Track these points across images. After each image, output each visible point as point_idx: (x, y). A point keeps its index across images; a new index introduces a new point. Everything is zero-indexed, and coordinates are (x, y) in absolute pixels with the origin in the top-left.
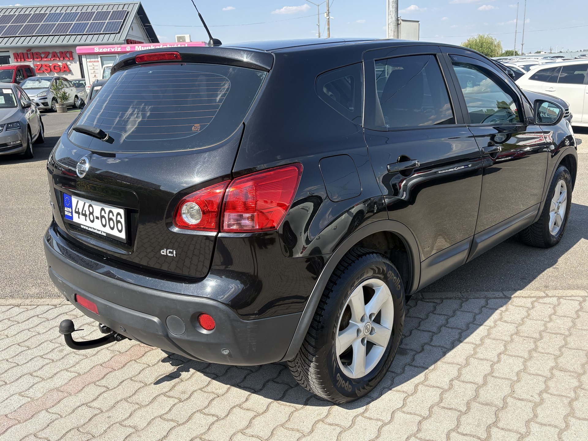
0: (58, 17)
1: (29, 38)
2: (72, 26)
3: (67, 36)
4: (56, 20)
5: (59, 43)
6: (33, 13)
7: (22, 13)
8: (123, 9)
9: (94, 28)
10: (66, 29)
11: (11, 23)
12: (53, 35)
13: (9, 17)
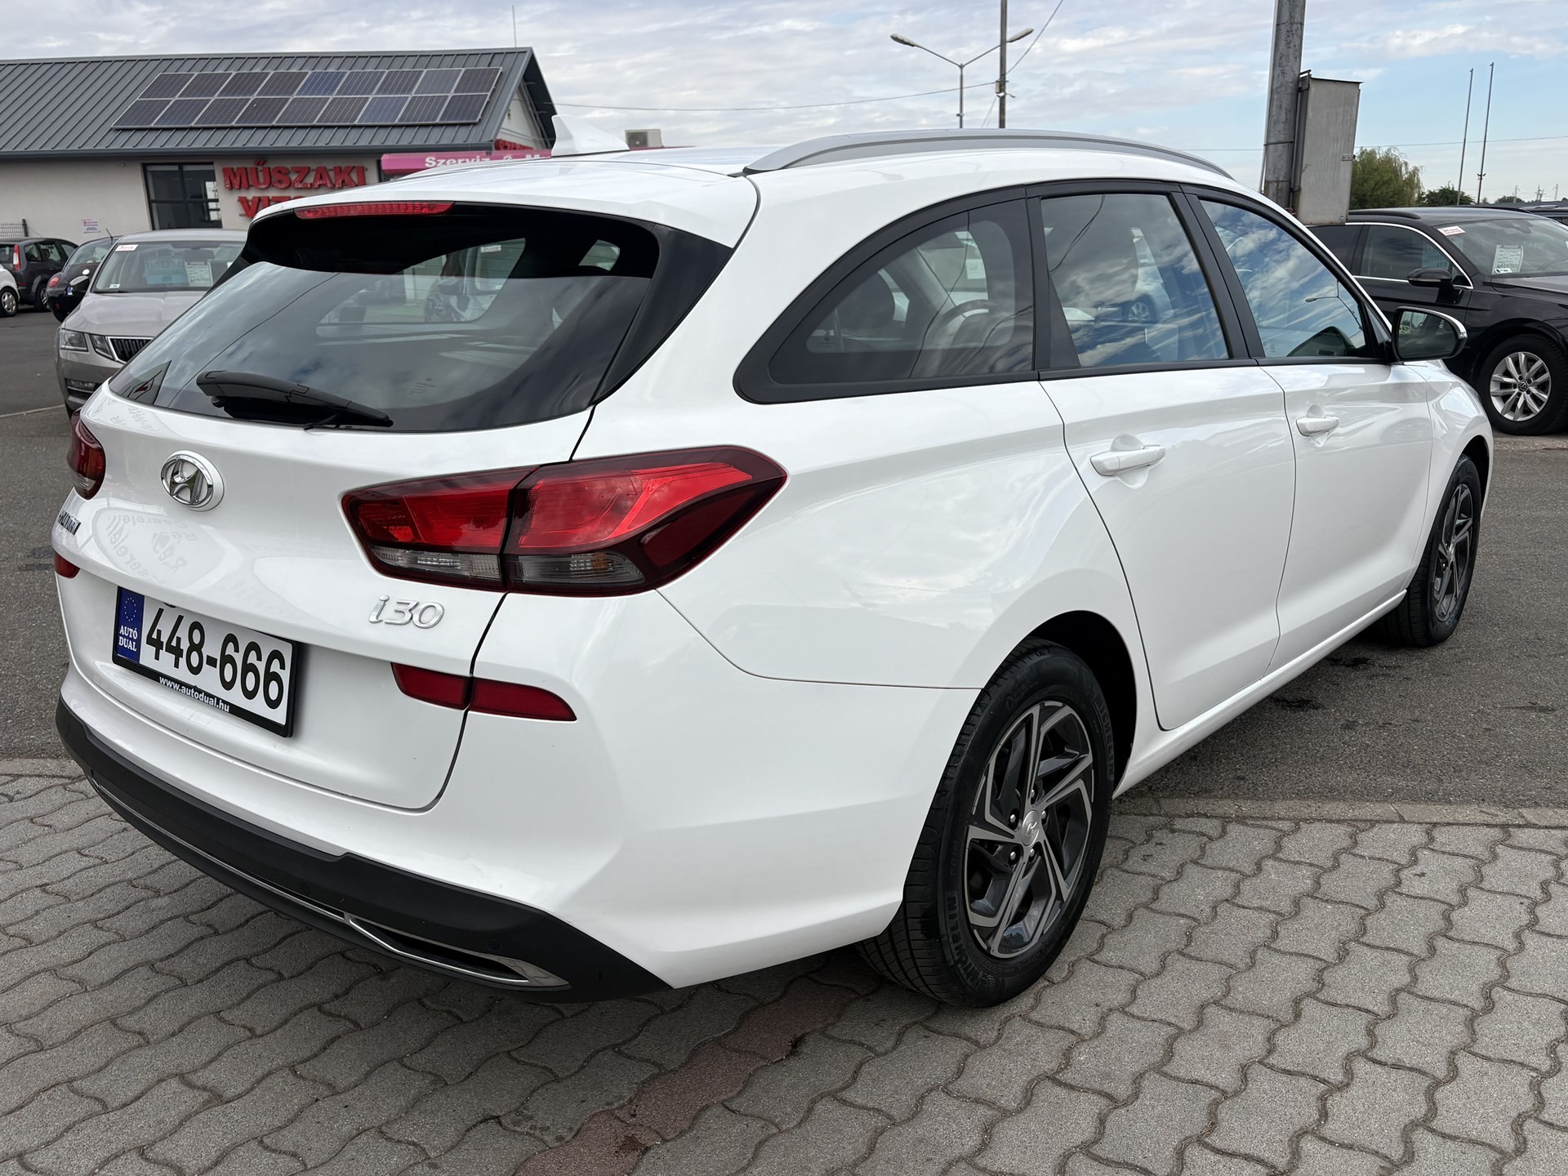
0: (331, 83)
1: (260, 134)
2: (367, 104)
3: (354, 131)
4: (327, 89)
5: (335, 143)
6: (272, 73)
7: (245, 71)
8: (489, 66)
9: (420, 111)
10: (351, 112)
11: (218, 93)
12: (320, 127)
13: (214, 78)
